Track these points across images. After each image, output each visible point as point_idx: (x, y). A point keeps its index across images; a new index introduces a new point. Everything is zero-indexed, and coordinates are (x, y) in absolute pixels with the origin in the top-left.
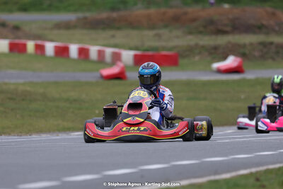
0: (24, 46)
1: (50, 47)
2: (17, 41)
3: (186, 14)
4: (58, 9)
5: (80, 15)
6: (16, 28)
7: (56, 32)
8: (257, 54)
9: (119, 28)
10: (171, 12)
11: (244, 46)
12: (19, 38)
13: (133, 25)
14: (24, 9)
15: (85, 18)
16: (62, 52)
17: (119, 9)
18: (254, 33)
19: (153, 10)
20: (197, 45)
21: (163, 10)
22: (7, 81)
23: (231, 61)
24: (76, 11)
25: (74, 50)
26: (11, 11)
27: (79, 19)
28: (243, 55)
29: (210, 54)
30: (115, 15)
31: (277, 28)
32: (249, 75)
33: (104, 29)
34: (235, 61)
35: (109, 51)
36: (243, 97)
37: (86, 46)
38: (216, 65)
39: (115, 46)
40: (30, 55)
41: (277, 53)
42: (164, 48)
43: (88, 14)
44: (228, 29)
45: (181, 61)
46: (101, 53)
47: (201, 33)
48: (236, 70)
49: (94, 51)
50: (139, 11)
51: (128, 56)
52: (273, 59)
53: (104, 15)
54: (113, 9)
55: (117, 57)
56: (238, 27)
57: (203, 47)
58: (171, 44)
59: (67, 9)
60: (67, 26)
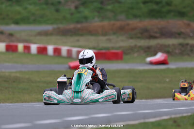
0: (16, 47)
1: (34, 48)
2: (12, 44)
3: (128, 25)
4: (40, 23)
5: (55, 26)
6: (11, 35)
7: (38, 38)
8: (177, 51)
9: (82, 35)
10: (118, 24)
11: (169, 46)
12: (13, 41)
14: (17, 23)
15: (59, 28)
16: (42, 51)
17: (81, 22)
18: (176, 38)
19: (106, 23)
20: (136, 46)
21: (112, 22)
22: (3, 70)
23: (159, 56)
24: (52, 24)
25: (50, 49)
26: (7, 24)
27: (54, 29)
28: (168, 52)
29: (145, 52)
30: (79, 26)
31: (191, 34)
32: (172, 66)
33: (71, 36)
34: (162, 56)
35: (75, 50)
36: (167, 80)
37: (59, 47)
38: (149, 59)
39: (79, 47)
40: (21, 53)
41: (192, 51)
42: (113, 48)
44: (158, 35)
45: (125, 57)
46: (69, 52)
47: (139, 38)
48: (163, 62)
49: (64, 50)
52: (188, 55)
53: (72, 26)
54: (78, 22)
56: (165, 33)
57: (140, 47)
58: (118, 45)
59: (46, 22)
60: (46, 34)
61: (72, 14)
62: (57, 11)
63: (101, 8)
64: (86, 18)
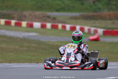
0: (57, 26)
1: (68, 27)
2: (55, 24)
5: (81, 13)
6: (54, 19)
7: (71, 20)
9: (97, 19)
12: (55, 22)
13: (103, 18)
14: (58, 11)
15: (83, 15)
16: (73, 29)
17: (97, 12)
19: (111, 12)
21: (115, 12)
24: (79, 12)
25: (78, 28)
26: (52, 11)
27: (80, 16)
30: (95, 14)
33: (91, 20)
35: (93, 29)
37: (83, 27)
39: (95, 27)
40: (60, 30)
42: (116, 28)
43: (84, 13)
46: (89, 30)
49: (86, 29)
50: (106, 12)
51: (100, 31)
53: (91, 14)
54: (95, 11)
55: (96, 32)
59: (76, 11)
60: (75, 18)
61: (91, 6)
62: (82, 4)
63: (109, 3)
64: (99, 9)
